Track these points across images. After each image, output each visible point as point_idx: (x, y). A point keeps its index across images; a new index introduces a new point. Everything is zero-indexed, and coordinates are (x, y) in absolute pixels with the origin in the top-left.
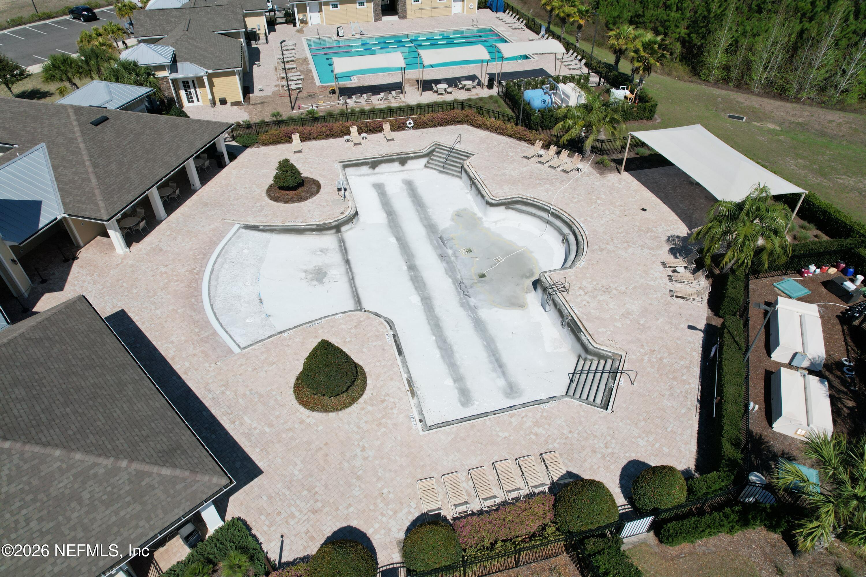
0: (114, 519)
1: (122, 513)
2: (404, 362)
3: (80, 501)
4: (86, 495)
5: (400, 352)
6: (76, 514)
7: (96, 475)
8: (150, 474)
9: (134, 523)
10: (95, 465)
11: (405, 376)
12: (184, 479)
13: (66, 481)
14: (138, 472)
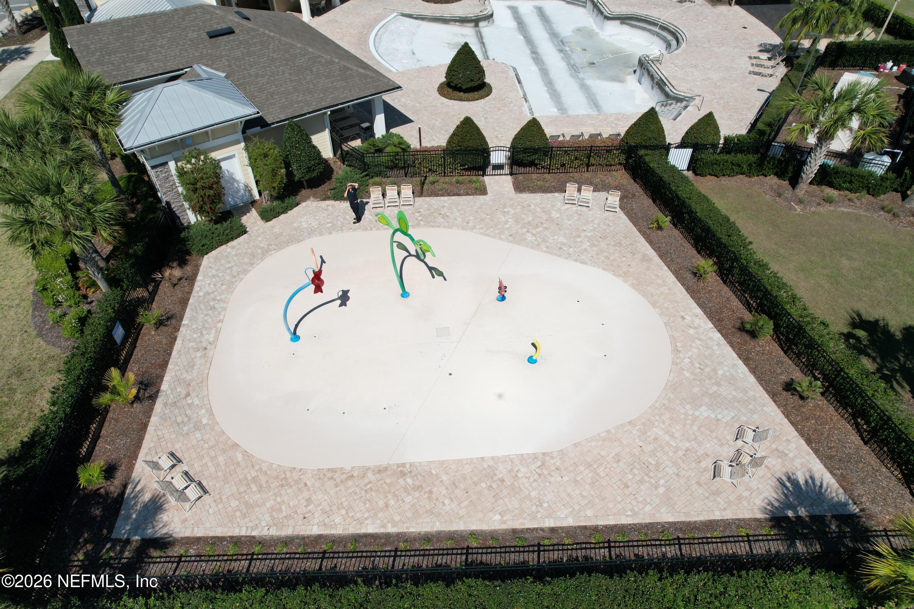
0: (330, 85)
1: (335, 84)
2: (522, 87)
3: (311, 71)
4: (315, 70)
5: (519, 82)
6: (309, 77)
7: (320, 62)
8: (352, 70)
9: (342, 90)
10: (319, 56)
11: (521, 93)
12: (373, 78)
13: (303, 60)
14: (345, 66)
